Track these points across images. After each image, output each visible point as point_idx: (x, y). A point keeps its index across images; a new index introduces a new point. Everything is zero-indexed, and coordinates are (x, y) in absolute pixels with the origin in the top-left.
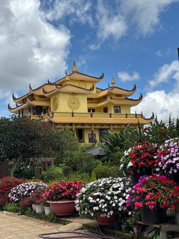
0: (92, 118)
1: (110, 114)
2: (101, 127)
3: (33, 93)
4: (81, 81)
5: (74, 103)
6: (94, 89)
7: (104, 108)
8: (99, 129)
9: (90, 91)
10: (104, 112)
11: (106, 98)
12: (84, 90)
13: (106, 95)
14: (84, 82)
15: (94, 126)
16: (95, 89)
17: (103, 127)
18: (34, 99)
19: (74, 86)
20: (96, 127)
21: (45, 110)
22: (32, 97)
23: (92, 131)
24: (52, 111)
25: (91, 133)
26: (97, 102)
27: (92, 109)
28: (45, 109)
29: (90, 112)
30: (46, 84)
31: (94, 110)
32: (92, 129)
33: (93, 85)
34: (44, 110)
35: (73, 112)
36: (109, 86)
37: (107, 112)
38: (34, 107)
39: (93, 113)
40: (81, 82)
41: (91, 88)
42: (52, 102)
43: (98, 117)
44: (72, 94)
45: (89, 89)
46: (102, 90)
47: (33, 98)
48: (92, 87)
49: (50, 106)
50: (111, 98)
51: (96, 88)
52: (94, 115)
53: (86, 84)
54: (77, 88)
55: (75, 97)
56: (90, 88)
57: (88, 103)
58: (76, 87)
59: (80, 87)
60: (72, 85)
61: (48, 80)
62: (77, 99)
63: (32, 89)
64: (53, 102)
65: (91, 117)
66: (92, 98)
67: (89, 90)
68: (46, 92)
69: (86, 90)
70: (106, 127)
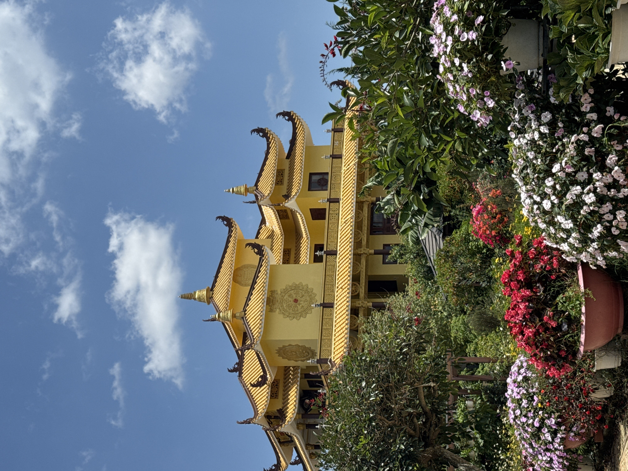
0: (338, 252)
1: (330, 202)
2: (365, 228)
3: (265, 415)
4: (235, 279)
5: (296, 301)
6: (259, 245)
7: (314, 218)
8: (371, 234)
9: (263, 256)
10: (324, 219)
11: (285, 211)
12: (260, 271)
13: (277, 211)
14: (239, 272)
15: (361, 248)
16: (260, 242)
17: (366, 223)
18: (281, 411)
19: (248, 299)
20: (364, 242)
23: (377, 252)
24: (316, 364)
25: (381, 256)
26: (295, 237)
27: (315, 252)
28: (308, 381)
29: (322, 257)
30: (240, 376)
31: (316, 245)
32: (370, 254)
33: (247, 245)
34: (311, 386)
35: (321, 305)
36: (254, 202)
37: (325, 209)
38: (304, 412)
39: (325, 249)
40: (239, 279)
41: (256, 250)
42: (291, 364)
43: (336, 236)
44: (271, 304)
45: (259, 257)
46: (263, 221)
47: (278, 415)
48: (253, 248)
49: (302, 369)
50: (287, 197)
51: (257, 237)
52: (331, 247)
53: (245, 267)
54: (255, 291)
55: (278, 296)
56: (257, 253)
58: (250, 293)
59: (251, 282)
60: (247, 304)
61: (229, 371)
62: (286, 291)
64: (290, 358)
65: (336, 254)
66: (285, 251)
67: (260, 259)
68: (261, 376)
69: (261, 266)
70: (366, 215)
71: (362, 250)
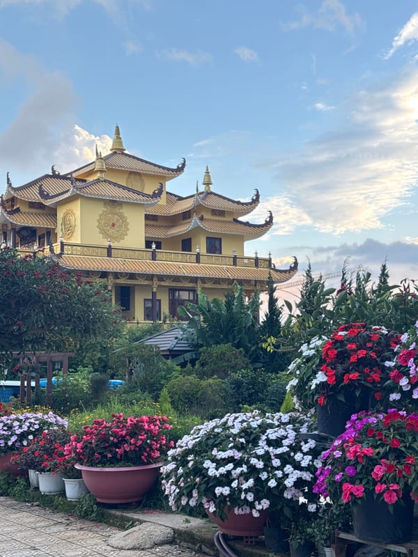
0: (154, 262)
1: (197, 255)
2: (174, 284)
3: (14, 197)
4: (132, 173)
5: (113, 225)
6: (161, 194)
7: (183, 241)
8: (170, 289)
9: (152, 198)
10: (183, 250)
11: (190, 217)
12: (138, 195)
13: (190, 210)
14: (138, 177)
15: (158, 280)
16: (164, 195)
17: (180, 285)
18: (18, 210)
19: (115, 184)
20: (163, 283)
21: (42, 237)
22: (13, 206)
23: (154, 294)
24: (59, 241)
25: (151, 298)
26: (167, 225)
27: (155, 242)
28: (44, 234)
29: (151, 248)
30: (47, 176)
31: (161, 242)
32: (152, 289)
33: (161, 184)
34: (39, 236)
35: (110, 246)
36: (197, 190)
37: (190, 251)
38: (17, 230)
39: (157, 250)
40: (132, 177)
41: (156, 192)
42: (60, 220)
43: (168, 259)
44: (111, 204)
45: (151, 194)
46: (181, 199)
47: (15, 208)
48: (158, 190)
49: (54, 229)
50: (202, 219)
51: (167, 193)
52: (159, 256)
53: (143, 181)
54: (121, 190)
55: (117, 210)
56: (154, 192)
57: (146, 225)
58: (120, 186)
59: (130, 187)
60: (110, 183)
61: (53, 167)
62: (121, 216)
63: (13, 186)
64: (64, 219)
65: (152, 260)
66: (156, 216)
67: (150, 195)
68: (48, 194)
69: (143, 196)
70: (185, 286)
71: (156, 282)
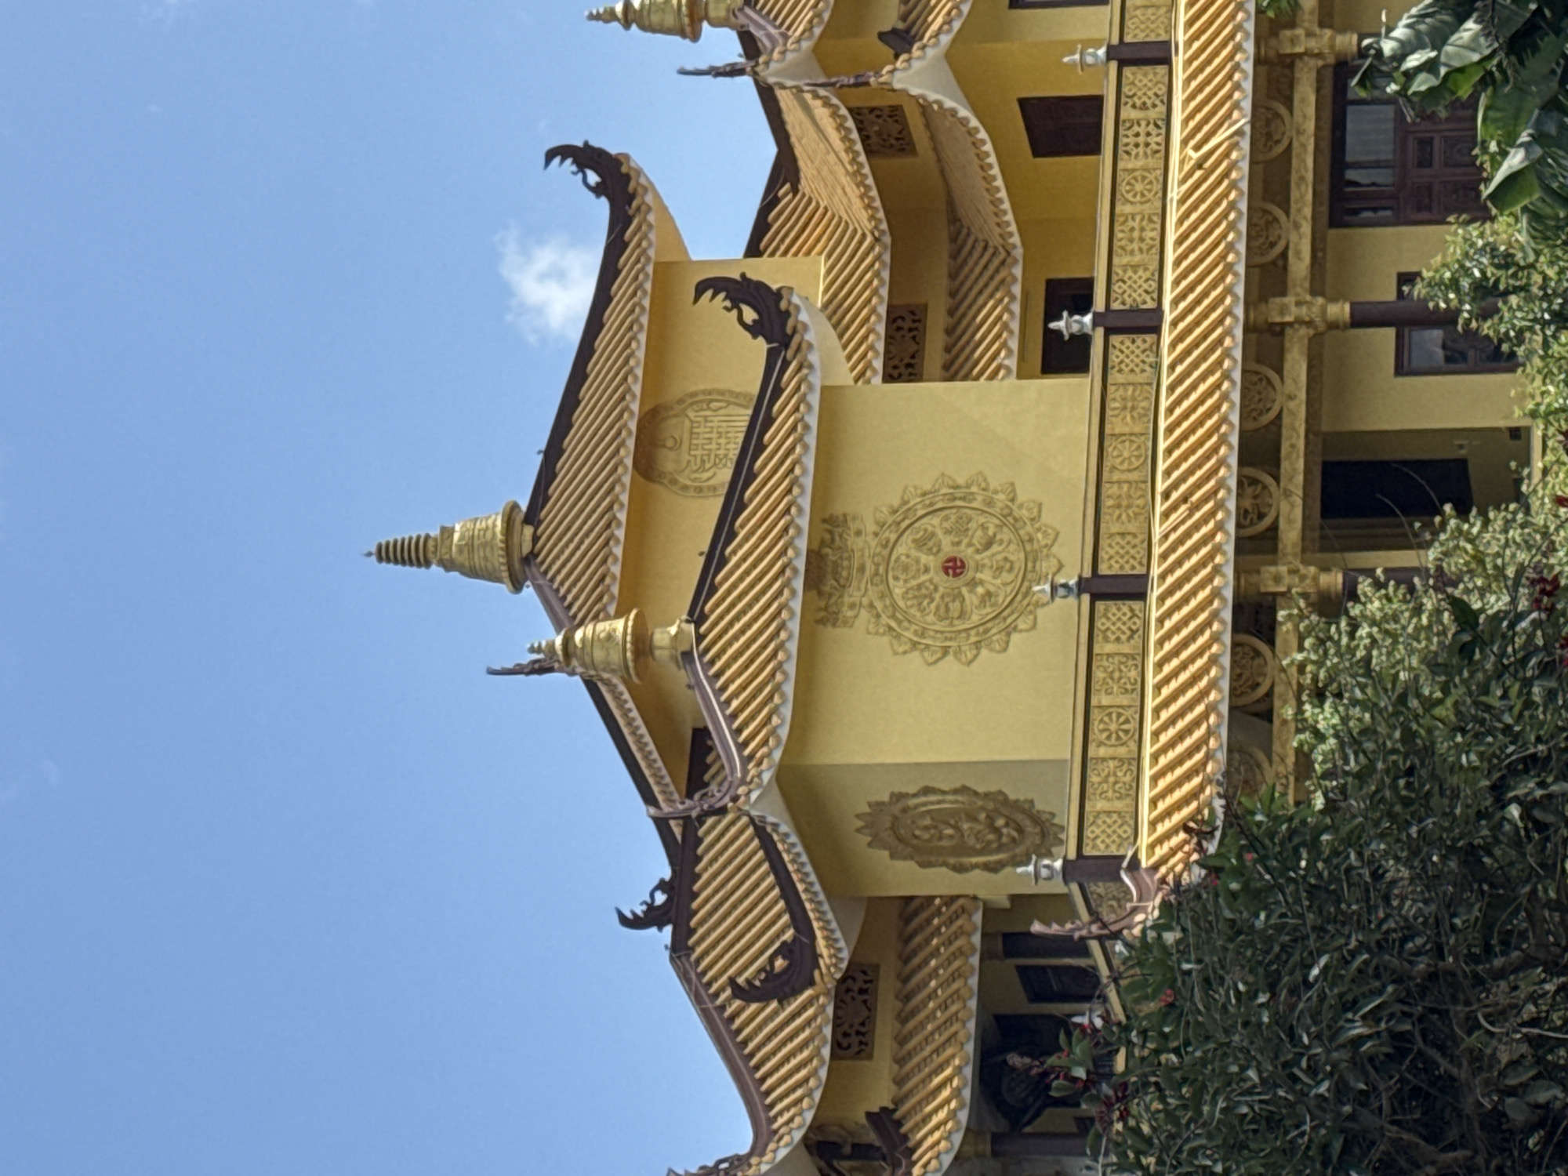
0: (1168, 317)
1: (1123, 63)
2: (1304, 196)
3: (805, 1138)
4: (646, 466)
5: (954, 567)
6: (761, 286)
7: (1039, 149)
8: (1335, 222)
9: (786, 345)
10: (1095, 148)
11: (896, 113)
12: (769, 421)
13: (855, 112)
14: (674, 428)
15: (1283, 293)
16: (768, 271)
17: (1306, 164)
18: (886, 1121)
19: (715, 559)
20: (1300, 266)
21: (1038, 985)
22: (862, 1151)
23: (1364, 318)
24: (1058, 887)
25: (1390, 333)
26: (944, 249)
27: (1052, 314)
28: (1022, 970)
29: (1082, 341)
30: (679, 949)
31: (1050, 283)
32: (1333, 326)
33: (701, 288)
34: (1036, 997)
35: (1083, 585)
36: (733, 71)
37: (1097, 101)
38: (1003, 1125)
39: (1099, 304)
40: (668, 462)
41: (750, 315)
42: (937, 882)
43: (1152, 234)
44: (829, 584)
45: (761, 345)
46: (785, 171)
47: (872, 1137)
48: (735, 305)
49: (990, 911)
50: (901, 40)
51: (754, 250)
52: (1132, 293)
53: (694, 399)
54: (745, 524)
55: (863, 545)
56: (754, 330)
57: (955, 369)
58: (724, 531)
59: (725, 475)
60: (705, 587)
61: (624, 921)
62: (903, 519)
63: (744, 1148)
64: (926, 855)
65: (1156, 330)
66: (894, 319)
67: (772, 356)
68: (785, 950)
69: (778, 391)
70: (1310, 126)
71: (1291, 307)
